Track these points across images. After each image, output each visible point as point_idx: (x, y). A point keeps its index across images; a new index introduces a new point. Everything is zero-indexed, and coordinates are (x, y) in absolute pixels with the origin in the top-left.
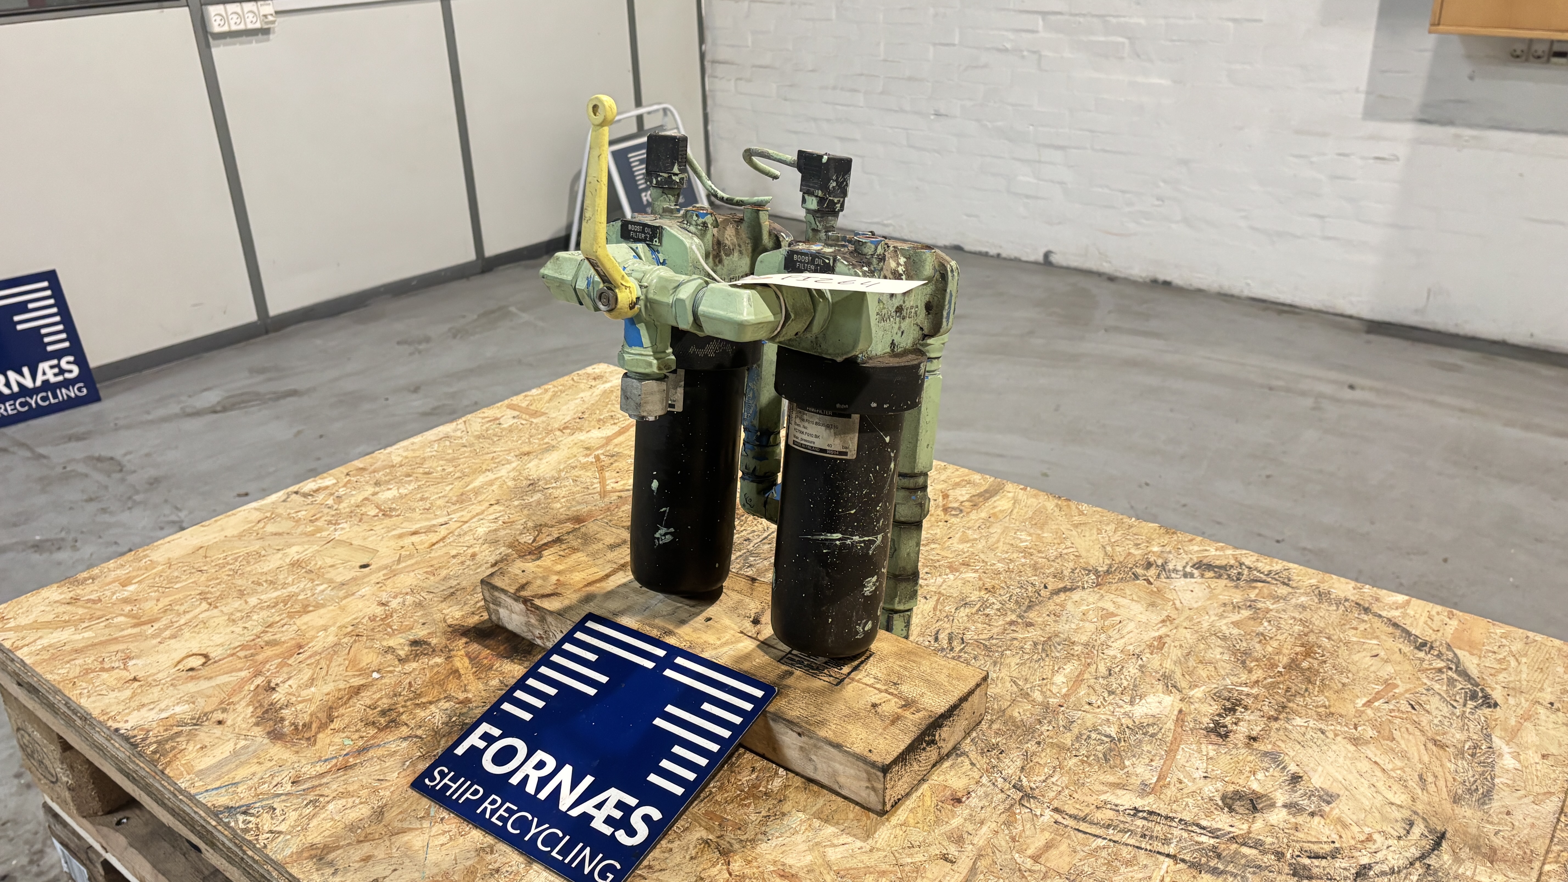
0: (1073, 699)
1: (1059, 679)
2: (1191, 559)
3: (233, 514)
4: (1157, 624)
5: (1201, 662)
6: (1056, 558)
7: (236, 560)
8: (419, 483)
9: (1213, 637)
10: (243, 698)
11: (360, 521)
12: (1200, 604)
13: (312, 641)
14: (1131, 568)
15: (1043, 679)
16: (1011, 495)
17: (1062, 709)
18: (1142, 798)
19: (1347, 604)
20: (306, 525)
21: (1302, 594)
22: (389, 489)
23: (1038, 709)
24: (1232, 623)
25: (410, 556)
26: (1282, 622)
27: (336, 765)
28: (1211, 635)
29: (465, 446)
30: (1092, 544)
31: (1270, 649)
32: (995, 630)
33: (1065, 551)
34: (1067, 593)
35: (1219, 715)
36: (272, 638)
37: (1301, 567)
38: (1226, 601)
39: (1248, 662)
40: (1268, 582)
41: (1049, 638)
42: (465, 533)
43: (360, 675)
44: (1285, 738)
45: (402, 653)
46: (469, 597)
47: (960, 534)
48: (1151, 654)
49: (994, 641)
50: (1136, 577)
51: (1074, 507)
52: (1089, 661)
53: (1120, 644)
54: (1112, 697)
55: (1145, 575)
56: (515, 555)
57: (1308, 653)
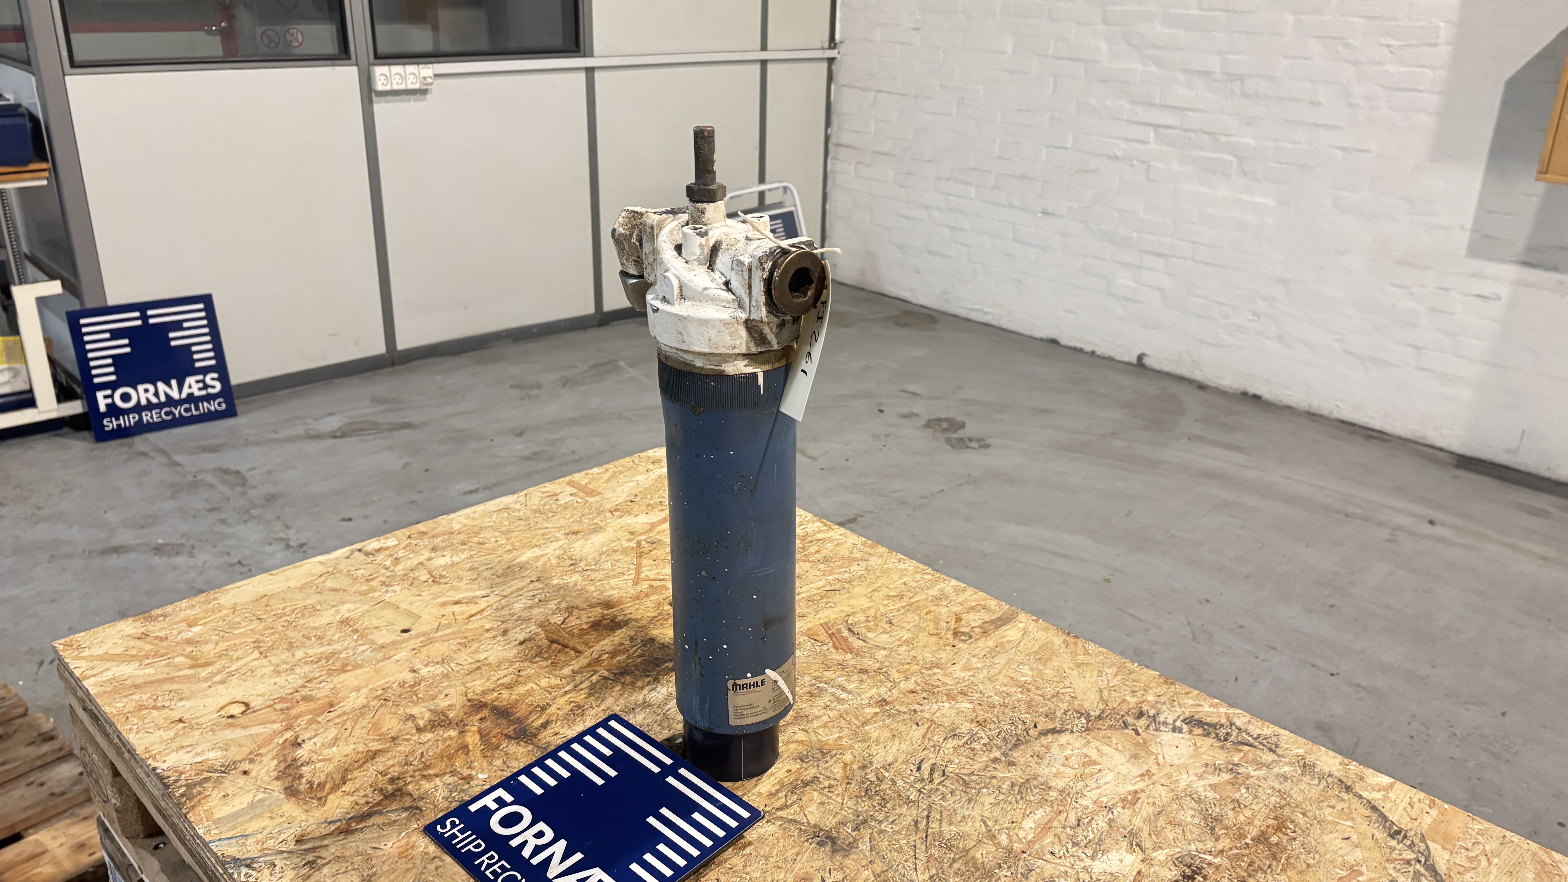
0: (1037, 846)
1: (1028, 824)
2: (1183, 712)
3: (300, 566)
4: (1135, 778)
5: (1170, 823)
6: (1052, 697)
7: (293, 611)
8: (472, 553)
9: (1188, 798)
10: (271, 751)
11: (411, 585)
12: (1182, 761)
13: (344, 701)
14: (1123, 716)
15: (1013, 822)
16: (1022, 625)
17: (1025, 855)
19: (1330, 780)
20: (362, 583)
21: (1286, 764)
22: (443, 556)
23: (1001, 854)
24: (1210, 785)
25: (448, 626)
26: (1260, 790)
27: (339, 828)
28: (1186, 795)
29: (521, 519)
30: (1090, 686)
31: (1242, 818)
32: (977, 766)
33: (1062, 691)
34: (1055, 735)
36: (309, 693)
37: (1292, 735)
38: (1209, 762)
39: (1217, 829)
40: (1255, 747)
41: (1028, 780)
42: (503, 608)
43: (378, 740)
45: (421, 723)
46: (492, 673)
47: (964, 661)
48: (1123, 808)
49: (973, 777)
50: (1126, 725)
51: (1080, 645)
52: (1061, 808)
53: (1094, 795)
54: (1074, 849)
55: (1135, 725)
56: (543, 636)
57: (1280, 828)
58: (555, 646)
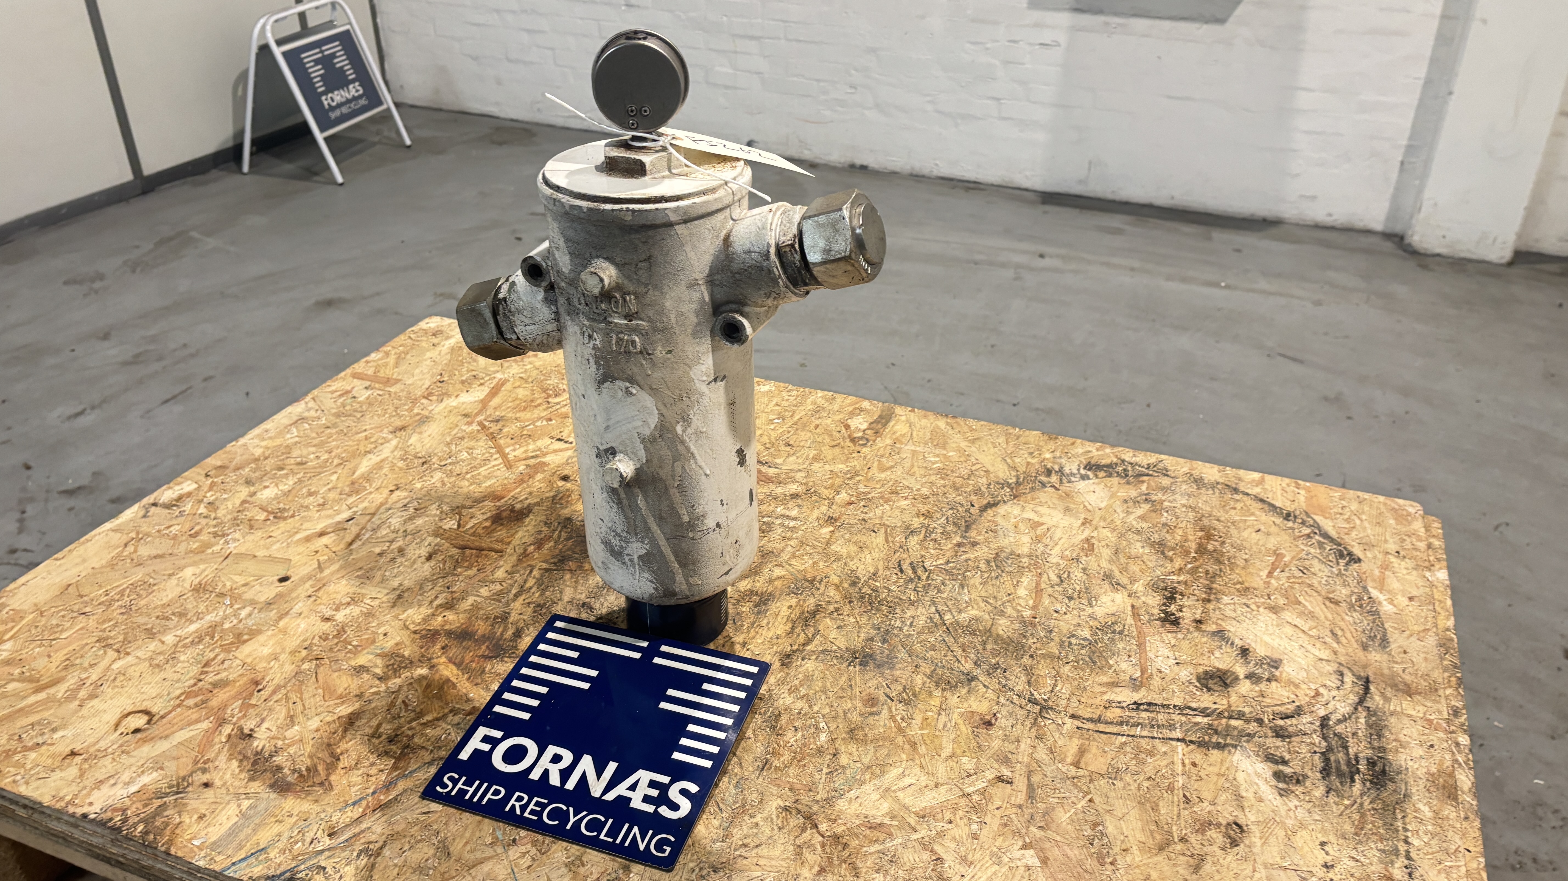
0: (1041, 609)
1: (1022, 592)
2: (1080, 461)
4: (1079, 528)
5: (1129, 558)
6: (969, 475)
7: (120, 594)
8: (298, 476)
9: (1130, 533)
10: (219, 752)
11: (251, 528)
12: (1105, 503)
13: (268, 675)
14: (1036, 477)
15: (1009, 595)
16: (903, 419)
17: (1037, 620)
18: (1137, 692)
19: (1219, 486)
20: (187, 541)
21: (1182, 482)
22: (266, 487)
23: (1017, 624)
24: (1139, 517)
25: (331, 561)
26: (1177, 510)
27: (368, 806)
28: (1127, 531)
29: (328, 427)
30: (993, 458)
31: (1179, 538)
32: (949, 554)
33: (974, 468)
34: (993, 508)
35: (1164, 604)
36: (217, 678)
37: (1171, 458)
38: (1126, 498)
39: (1166, 552)
40: (1151, 475)
41: (997, 554)
42: (379, 527)
43: (343, 703)
44: (1222, 617)
45: (378, 671)
46: (419, 597)
47: (876, 463)
48: (1087, 556)
49: (951, 565)
50: (1044, 485)
51: (962, 423)
52: (1039, 571)
53: (1056, 550)
54: (1072, 602)
55: (1050, 482)
56: (447, 545)
57: (1209, 537)
58: (468, 552)
